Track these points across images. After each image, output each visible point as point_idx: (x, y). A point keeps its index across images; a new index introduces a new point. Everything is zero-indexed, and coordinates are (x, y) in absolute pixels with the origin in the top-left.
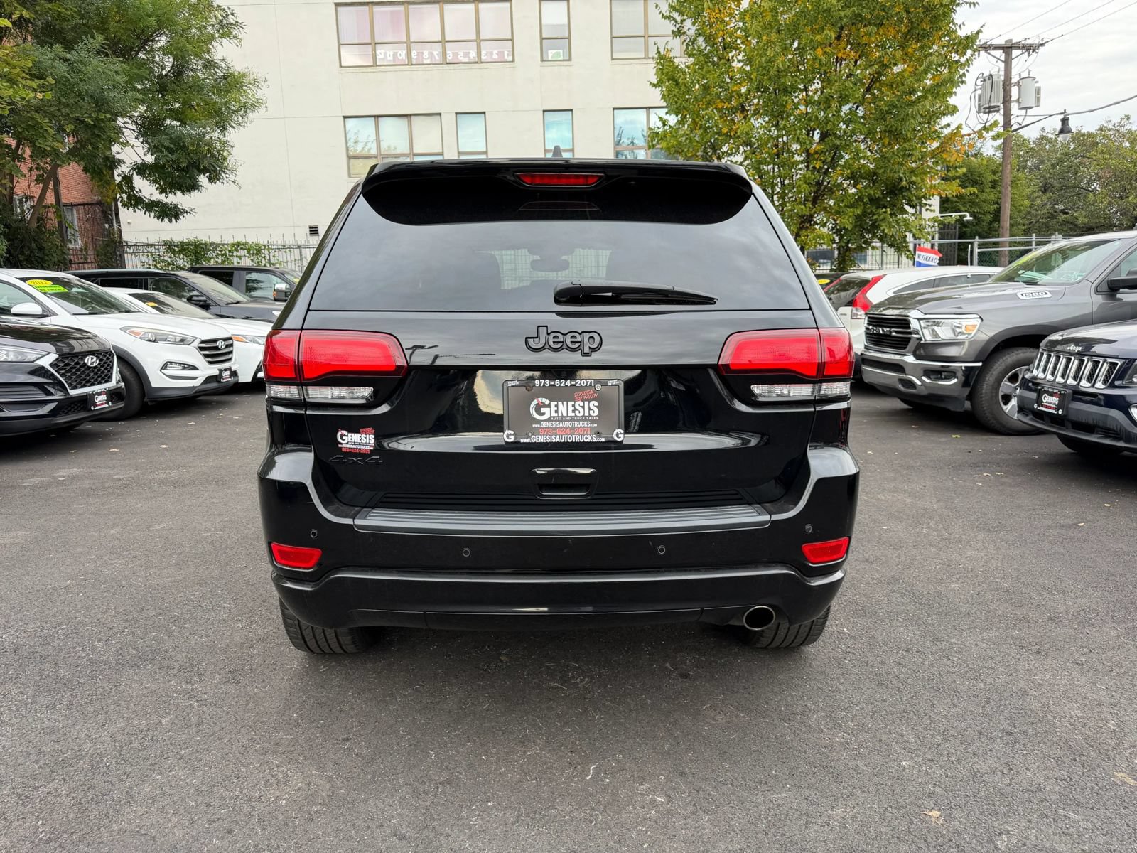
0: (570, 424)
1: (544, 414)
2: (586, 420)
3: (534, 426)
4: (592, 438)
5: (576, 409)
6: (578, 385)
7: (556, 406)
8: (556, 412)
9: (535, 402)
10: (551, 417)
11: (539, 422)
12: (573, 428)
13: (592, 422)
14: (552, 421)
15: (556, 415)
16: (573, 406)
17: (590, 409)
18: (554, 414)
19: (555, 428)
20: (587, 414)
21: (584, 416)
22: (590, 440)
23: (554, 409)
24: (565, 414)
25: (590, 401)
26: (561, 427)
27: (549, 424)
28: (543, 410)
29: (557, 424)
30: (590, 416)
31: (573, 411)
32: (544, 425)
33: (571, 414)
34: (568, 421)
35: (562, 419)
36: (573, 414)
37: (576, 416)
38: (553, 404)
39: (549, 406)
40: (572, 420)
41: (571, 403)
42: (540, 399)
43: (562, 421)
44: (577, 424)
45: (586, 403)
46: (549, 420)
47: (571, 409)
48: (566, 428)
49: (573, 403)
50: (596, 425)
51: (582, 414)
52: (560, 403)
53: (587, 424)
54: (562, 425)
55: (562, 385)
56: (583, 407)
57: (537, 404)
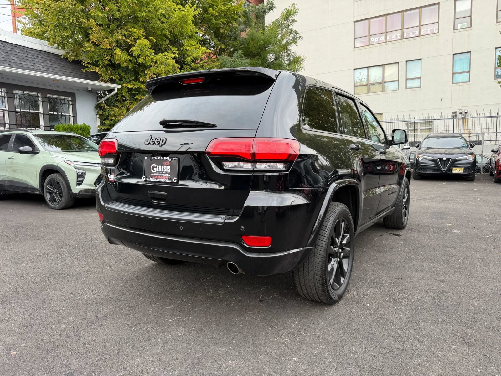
1: (154, 170)
2: (166, 173)
3: (152, 175)
4: (167, 181)
5: (164, 169)
6: (164, 159)
7: (158, 167)
8: (158, 169)
9: (152, 166)
10: (157, 172)
11: (153, 173)
12: (162, 176)
13: (169, 174)
14: (157, 173)
16: (163, 167)
17: (168, 169)
18: (158, 171)
19: (157, 176)
20: (167, 171)
21: (166, 172)
23: (157, 168)
24: (161, 171)
25: (168, 166)
26: (159, 176)
27: (156, 174)
28: (155, 169)
29: (158, 175)
30: (168, 172)
31: (163, 170)
32: (155, 174)
33: (162, 171)
34: (161, 173)
35: (159, 172)
36: (163, 171)
37: (164, 172)
38: (157, 166)
39: (156, 167)
40: (162, 173)
41: (162, 166)
42: (154, 164)
43: (160, 173)
44: (164, 175)
46: (156, 173)
47: (162, 168)
48: (161, 176)
50: (169, 176)
51: (165, 171)
52: (159, 166)
53: (167, 175)
54: (159, 175)
55: (160, 159)
56: (166, 168)
57: (153, 166)
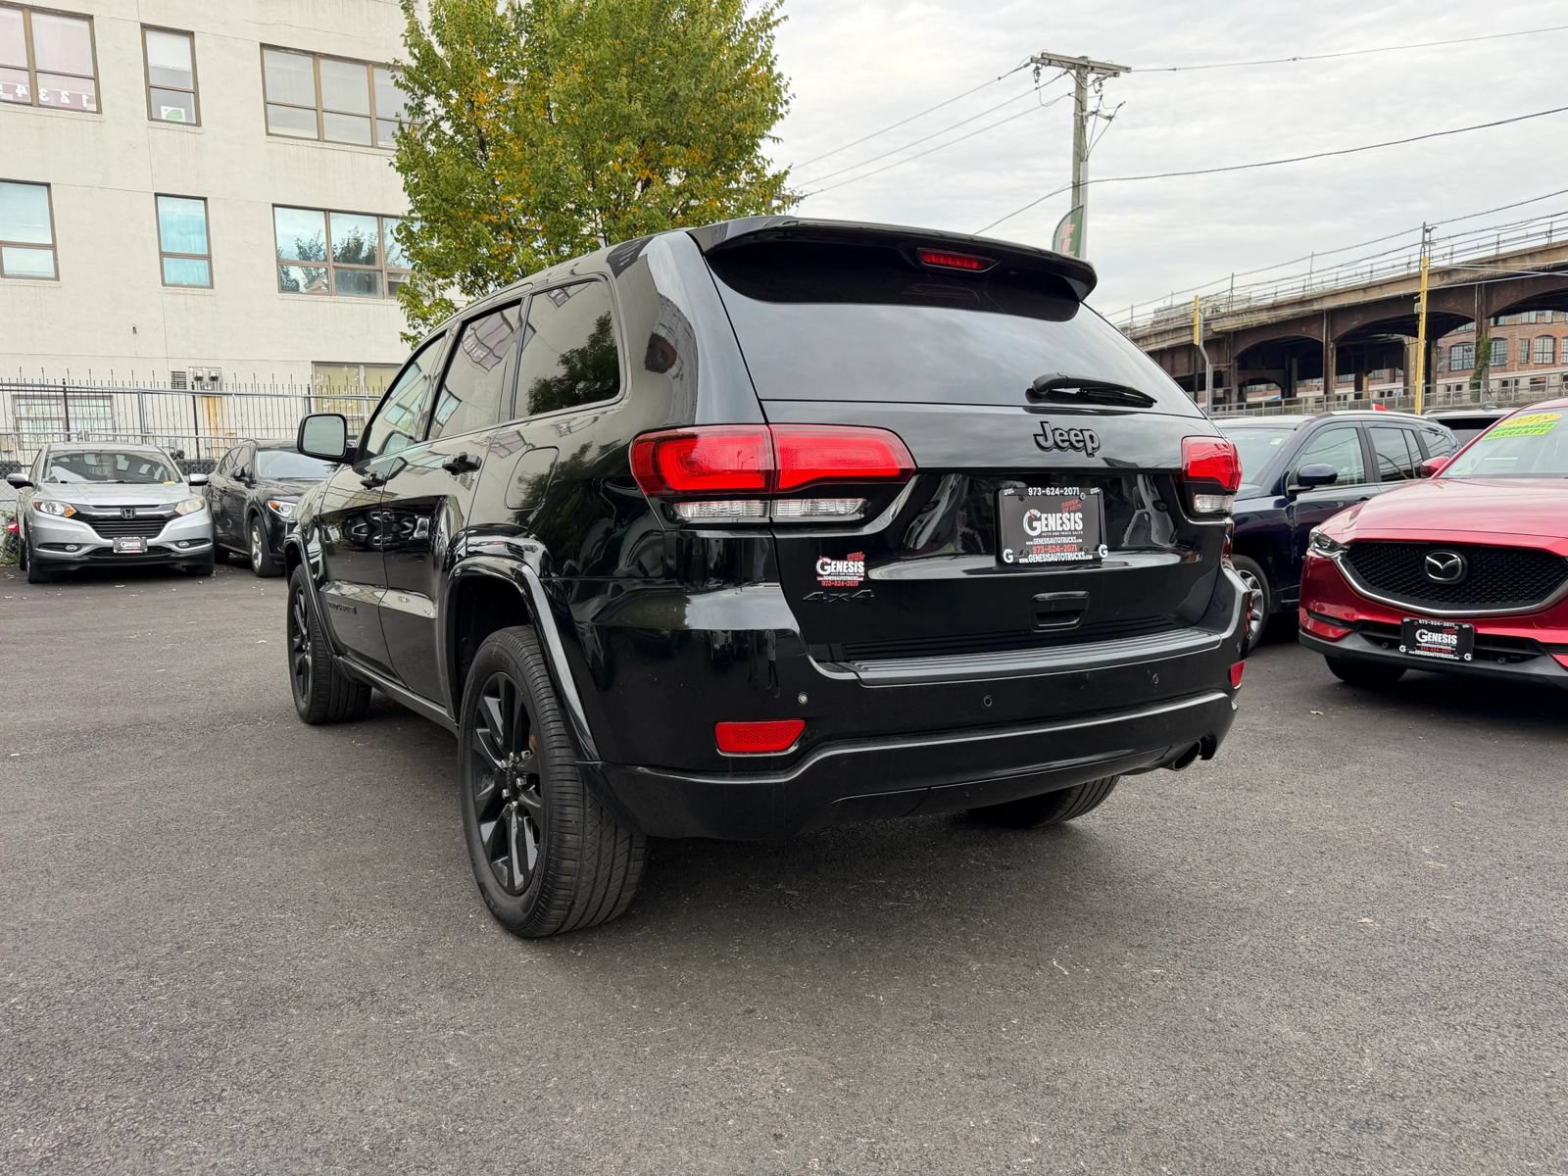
0: (1060, 540)
1: (1035, 529)
2: (1072, 535)
3: (1027, 543)
4: (1081, 556)
5: (1063, 523)
6: (1065, 493)
7: (1046, 519)
8: (1047, 526)
9: (1028, 515)
10: (1042, 532)
11: (1031, 538)
12: (1062, 545)
13: (1078, 537)
14: (1044, 537)
15: (1046, 530)
16: (1061, 518)
17: (1075, 522)
18: (1045, 529)
19: (1046, 546)
20: (1073, 528)
21: (1070, 530)
22: (1080, 558)
23: (1044, 522)
24: (1054, 529)
25: (1075, 512)
26: (1052, 544)
27: (1041, 541)
28: (1035, 524)
29: (1047, 541)
30: (1075, 530)
31: (1061, 525)
32: (1037, 541)
33: (1059, 528)
34: (1057, 536)
35: (1051, 534)
36: (1061, 529)
37: (1063, 531)
38: (1044, 516)
39: (1039, 519)
40: (1060, 536)
42: (1032, 511)
43: (1052, 536)
44: (1065, 540)
45: (1072, 514)
46: (1040, 536)
47: (1059, 521)
48: (1056, 545)
49: (1060, 515)
50: (1080, 541)
51: (1069, 528)
52: (1049, 515)
53: (1073, 540)
54: (1052, 541)
55: (1053, 494)
56: (1069, 520)
57: (1030, 517)
